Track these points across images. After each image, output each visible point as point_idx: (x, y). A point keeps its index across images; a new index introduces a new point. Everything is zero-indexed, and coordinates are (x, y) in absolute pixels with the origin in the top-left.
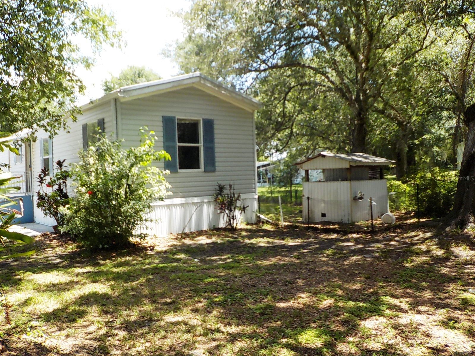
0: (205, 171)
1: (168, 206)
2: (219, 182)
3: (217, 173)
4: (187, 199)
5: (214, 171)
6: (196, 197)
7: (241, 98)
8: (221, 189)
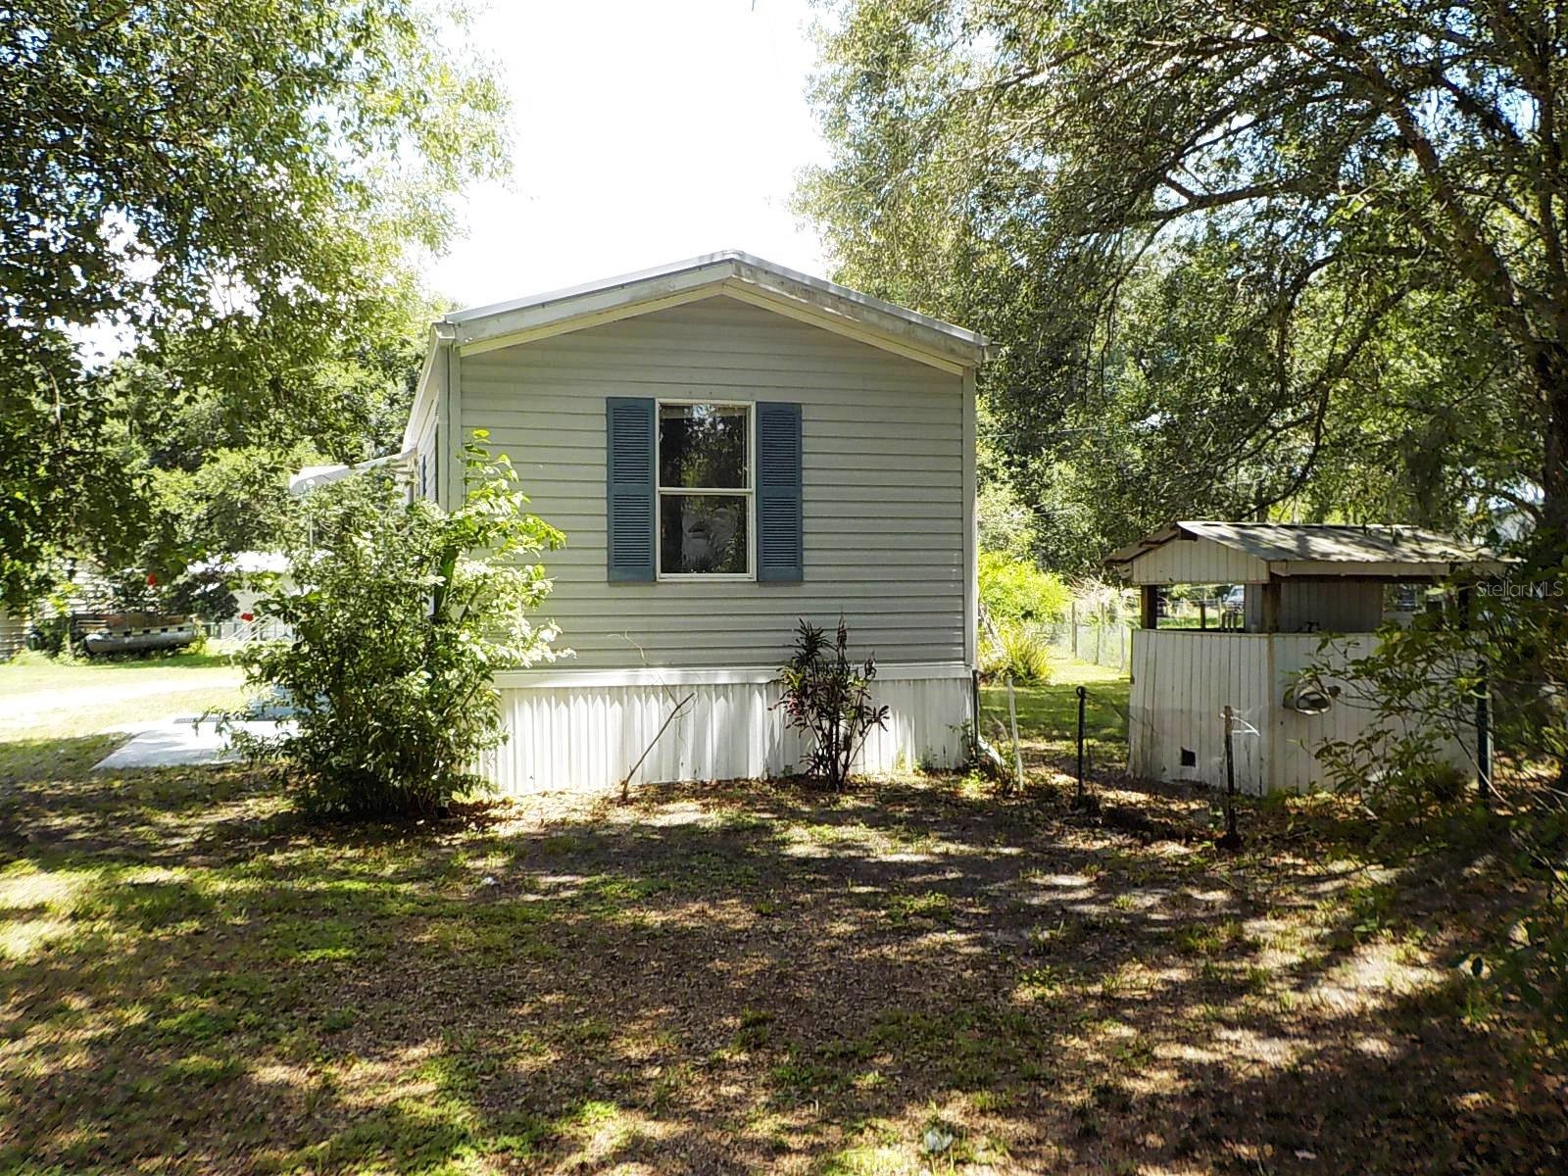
0: (761, 580)
1: (616, 693)
2: (805, 619)
3: (807, 589)
4: (690, 671)
5: (799, 580)
6: (724, 665)
7: (901, 325)
8: (813, 641)
